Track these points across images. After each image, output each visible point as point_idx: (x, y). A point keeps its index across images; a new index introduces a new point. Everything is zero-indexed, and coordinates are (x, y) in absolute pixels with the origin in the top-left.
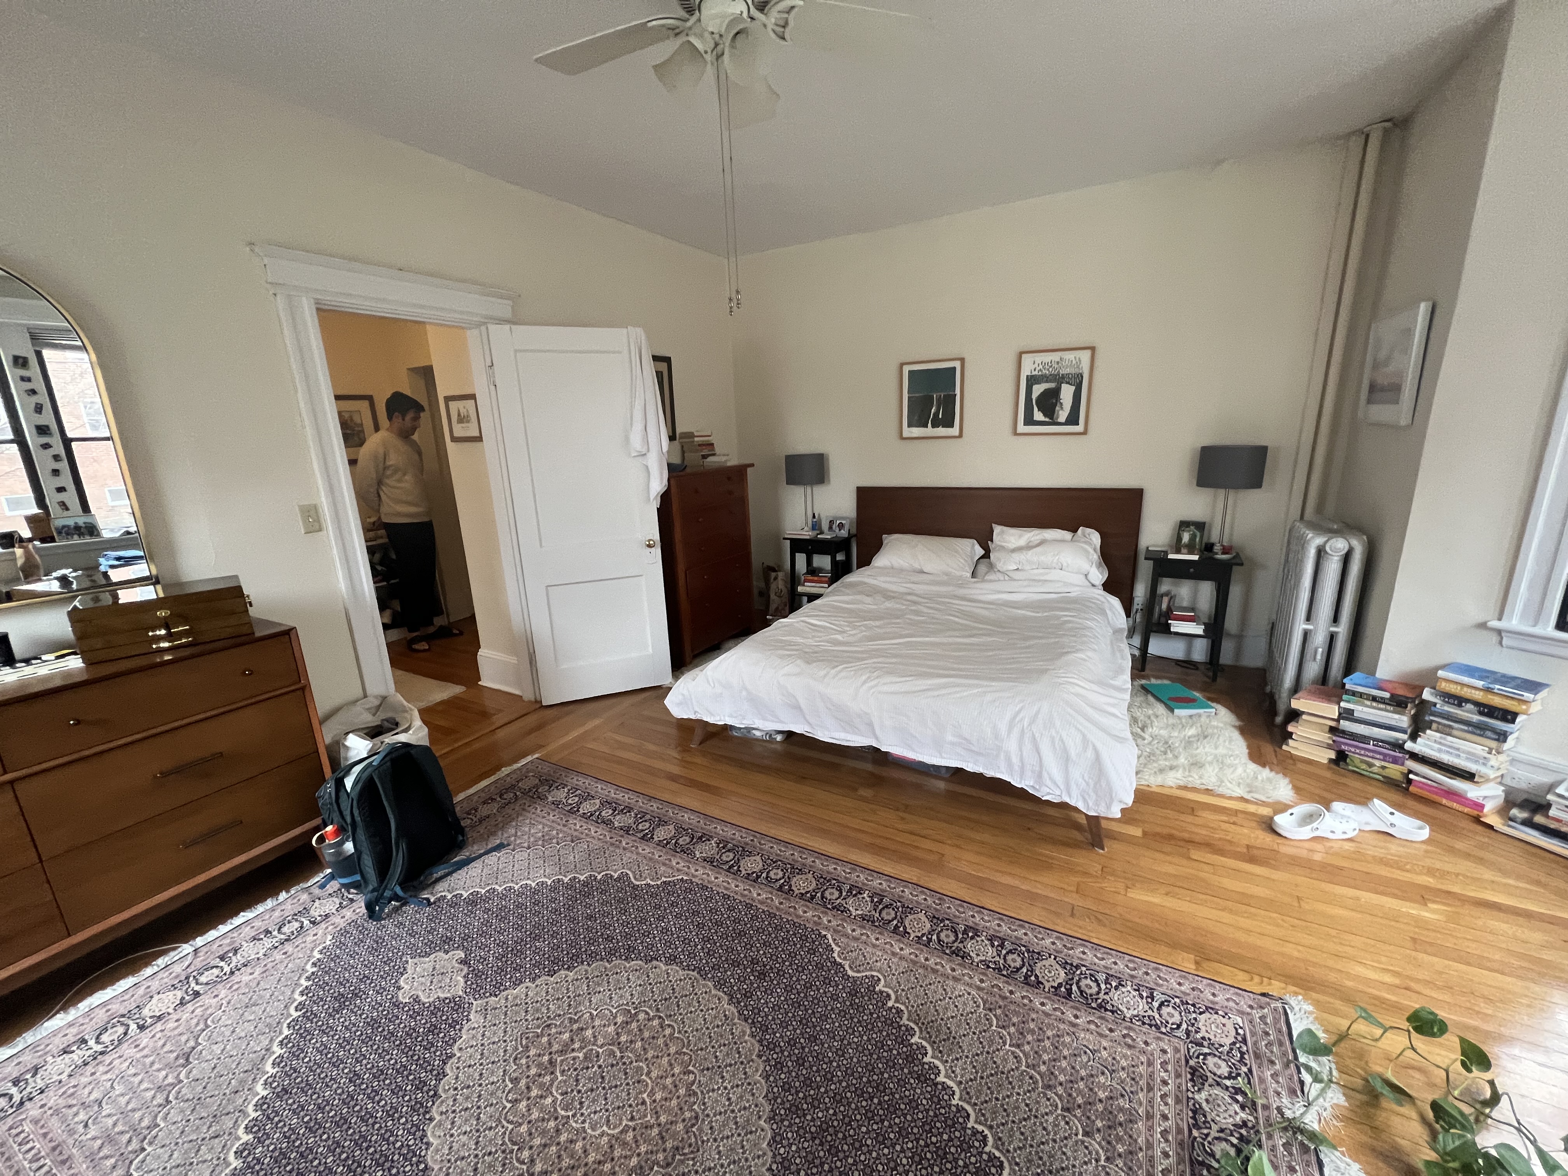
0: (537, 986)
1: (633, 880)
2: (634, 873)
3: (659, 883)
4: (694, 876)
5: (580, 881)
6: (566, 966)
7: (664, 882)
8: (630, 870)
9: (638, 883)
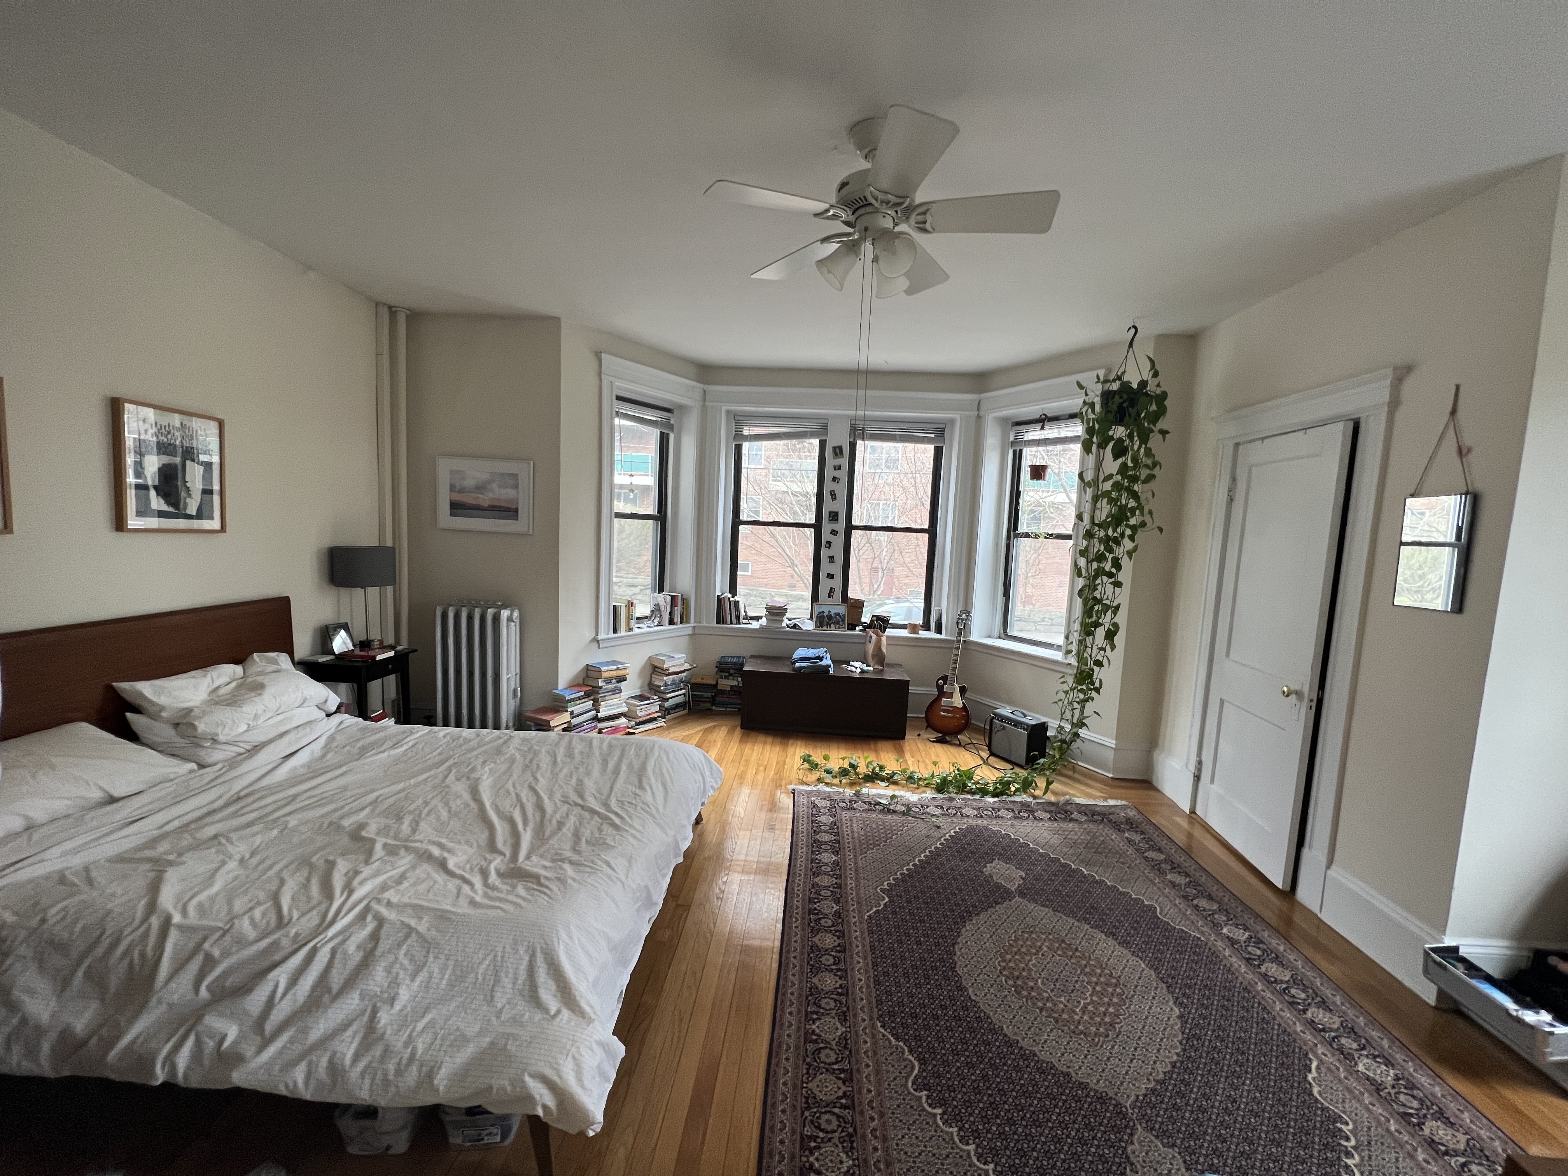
0: (1068, 1067)
1: (916, 1072)
2: (907, 1078)
3: (901, 1044)
4: (871, 1018)
5: (960, 1129)
6: (1036, 1058)
7: (897, 1039)
8: (906, 1086)
9: (916, 1063)
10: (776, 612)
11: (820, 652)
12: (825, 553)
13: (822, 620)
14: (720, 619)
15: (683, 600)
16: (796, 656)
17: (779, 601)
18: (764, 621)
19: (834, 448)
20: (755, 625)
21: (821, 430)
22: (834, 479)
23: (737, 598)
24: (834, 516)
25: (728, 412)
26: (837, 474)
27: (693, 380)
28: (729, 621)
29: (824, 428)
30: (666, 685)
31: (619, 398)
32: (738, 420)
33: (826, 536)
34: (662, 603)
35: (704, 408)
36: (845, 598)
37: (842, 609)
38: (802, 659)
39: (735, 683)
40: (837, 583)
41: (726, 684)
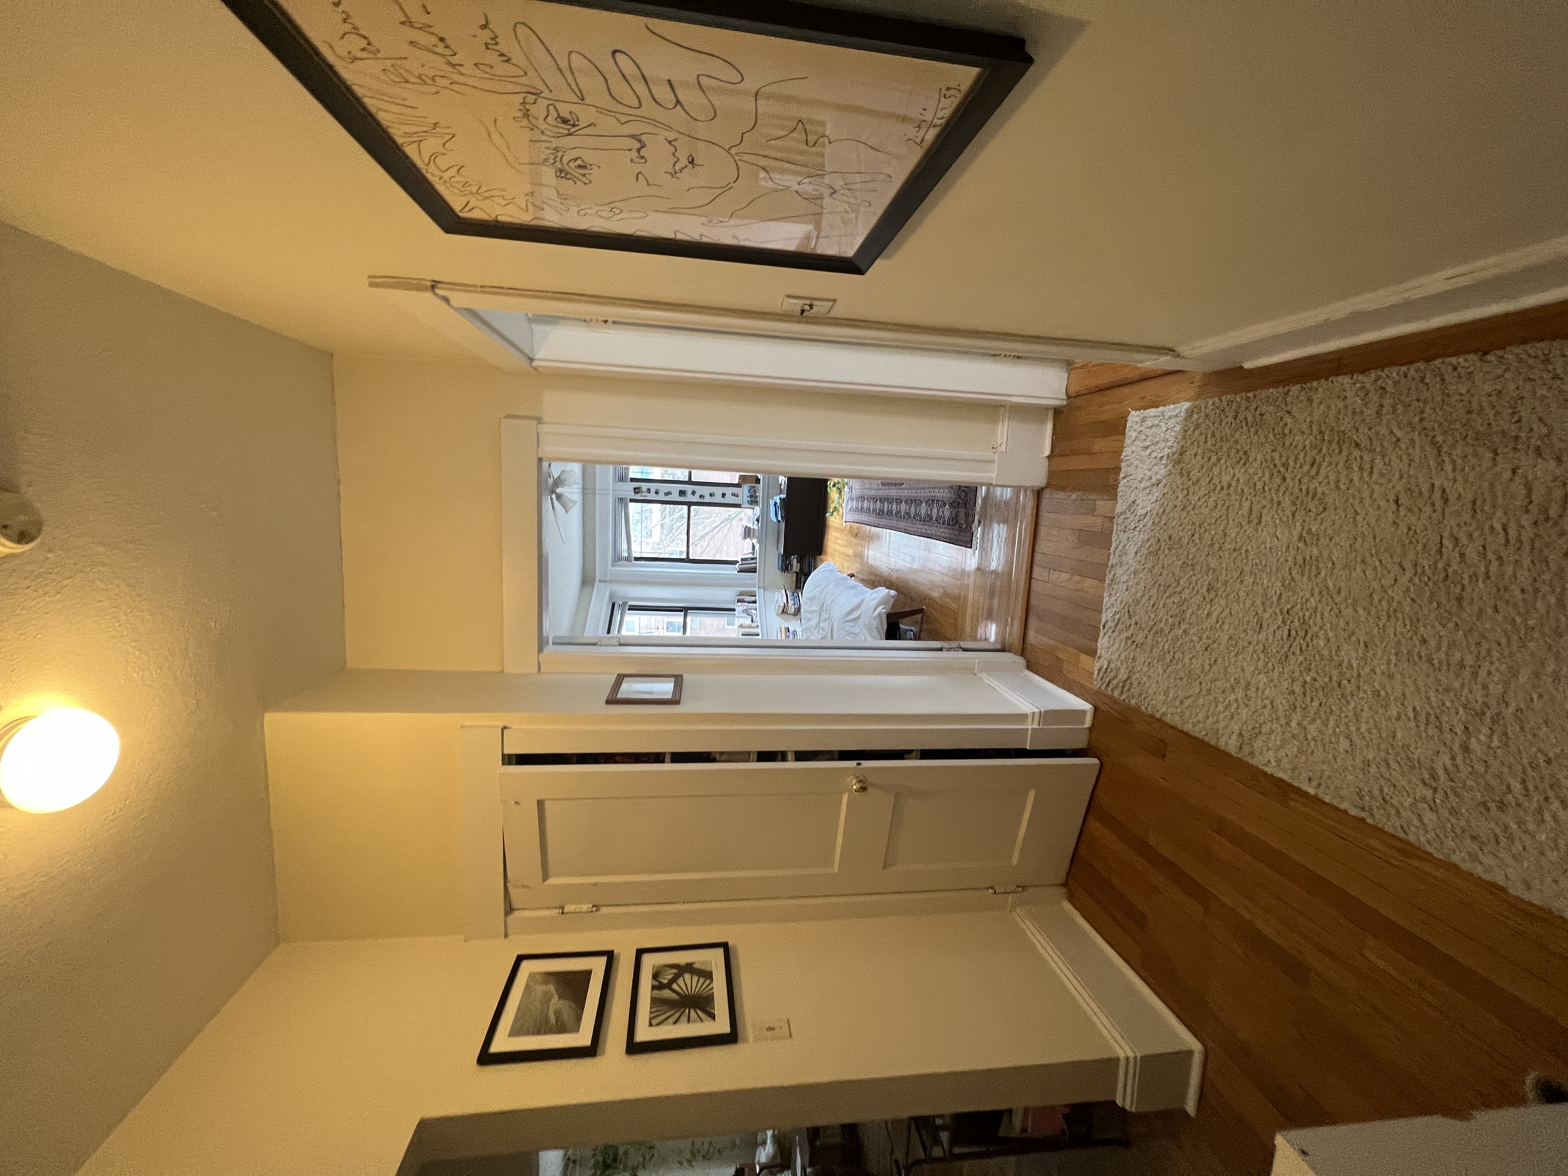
10: (748, 533)
11: (772, 503)
12: (707, 499)
13: (753, 501)
14: (754, 570)
15: (740, 595)
16: (775, 520)
17: (740, 531)
18: (755, 541)
19: (635, 493)
20: (757, 547)
21: (622, 501)
22: (657, 493)
23: (739, 560)
24: (682, 493)
25: (613, 565)
26: (653, 491)
27: (593, 588)
28: (754, 565)
29: (621, 500)
30: (794, 604)
31: (609, 632)
32: (618, 559)
33: (696, 499)
34: (742, 608)
35: (611, 581)
36: (738, 485)
37: (746, 488)
38: (776, 516)
39: (795, 561)
40: (729, 491)
41: (796, 566)
